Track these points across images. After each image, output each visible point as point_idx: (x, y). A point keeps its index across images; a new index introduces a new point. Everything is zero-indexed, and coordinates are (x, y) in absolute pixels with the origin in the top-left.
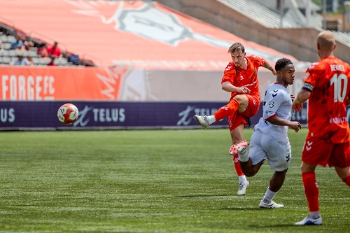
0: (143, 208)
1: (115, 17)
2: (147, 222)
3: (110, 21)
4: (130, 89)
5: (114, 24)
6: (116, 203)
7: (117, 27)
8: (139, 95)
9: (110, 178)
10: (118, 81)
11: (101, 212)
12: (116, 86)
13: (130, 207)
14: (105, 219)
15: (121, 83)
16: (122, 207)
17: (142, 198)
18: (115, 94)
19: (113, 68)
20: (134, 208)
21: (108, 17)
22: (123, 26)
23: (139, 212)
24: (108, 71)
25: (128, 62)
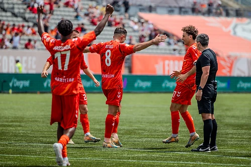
0: (246, 139)
1: (231, 27)
2: (248, 147)
3: (227, 30)
4: (238, 69)
5: (230, 31)
6: (230, 136)
7: (232, 33)
8: (244, 73)
9: (227, 121)
10: (232, 64)
11: (222, 141)
12: (231, 68)
13: (239, 138)
14: (224, 145)
15: (234, 66)
16: (233, 138)
17: (245, 133)
18: (230, 72)
19: (229, 57)
20: (241, 138)
21: (226, 27)
22: (235, 33)
23: (244, 141)
24: (226, 59)
25: (238, 54)
